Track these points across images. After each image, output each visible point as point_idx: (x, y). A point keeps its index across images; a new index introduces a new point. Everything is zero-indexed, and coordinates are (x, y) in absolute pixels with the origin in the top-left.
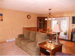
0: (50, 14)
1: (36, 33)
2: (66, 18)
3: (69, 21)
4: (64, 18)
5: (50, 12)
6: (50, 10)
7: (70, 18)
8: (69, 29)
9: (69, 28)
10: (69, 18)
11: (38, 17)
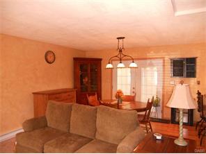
0: (121, 51)
1: (96, 109)
2: (154, 61)
3: (162, 70)
4: (148, 61)
5: (121, 46)
6: (121, 40)
7: (164, 63)
8: (163, 91)
9: (163, 89)
10: (161, 61)
11: (75, 59)
